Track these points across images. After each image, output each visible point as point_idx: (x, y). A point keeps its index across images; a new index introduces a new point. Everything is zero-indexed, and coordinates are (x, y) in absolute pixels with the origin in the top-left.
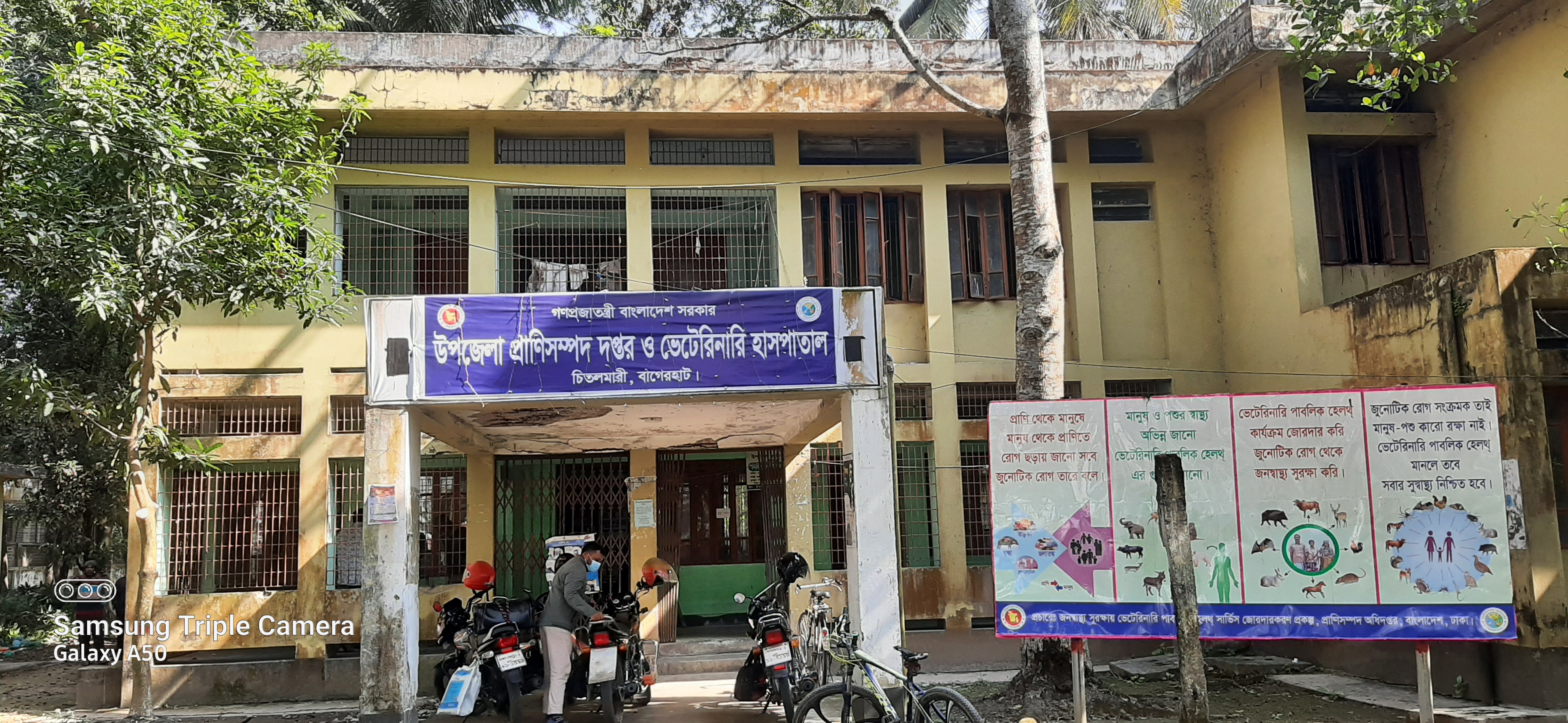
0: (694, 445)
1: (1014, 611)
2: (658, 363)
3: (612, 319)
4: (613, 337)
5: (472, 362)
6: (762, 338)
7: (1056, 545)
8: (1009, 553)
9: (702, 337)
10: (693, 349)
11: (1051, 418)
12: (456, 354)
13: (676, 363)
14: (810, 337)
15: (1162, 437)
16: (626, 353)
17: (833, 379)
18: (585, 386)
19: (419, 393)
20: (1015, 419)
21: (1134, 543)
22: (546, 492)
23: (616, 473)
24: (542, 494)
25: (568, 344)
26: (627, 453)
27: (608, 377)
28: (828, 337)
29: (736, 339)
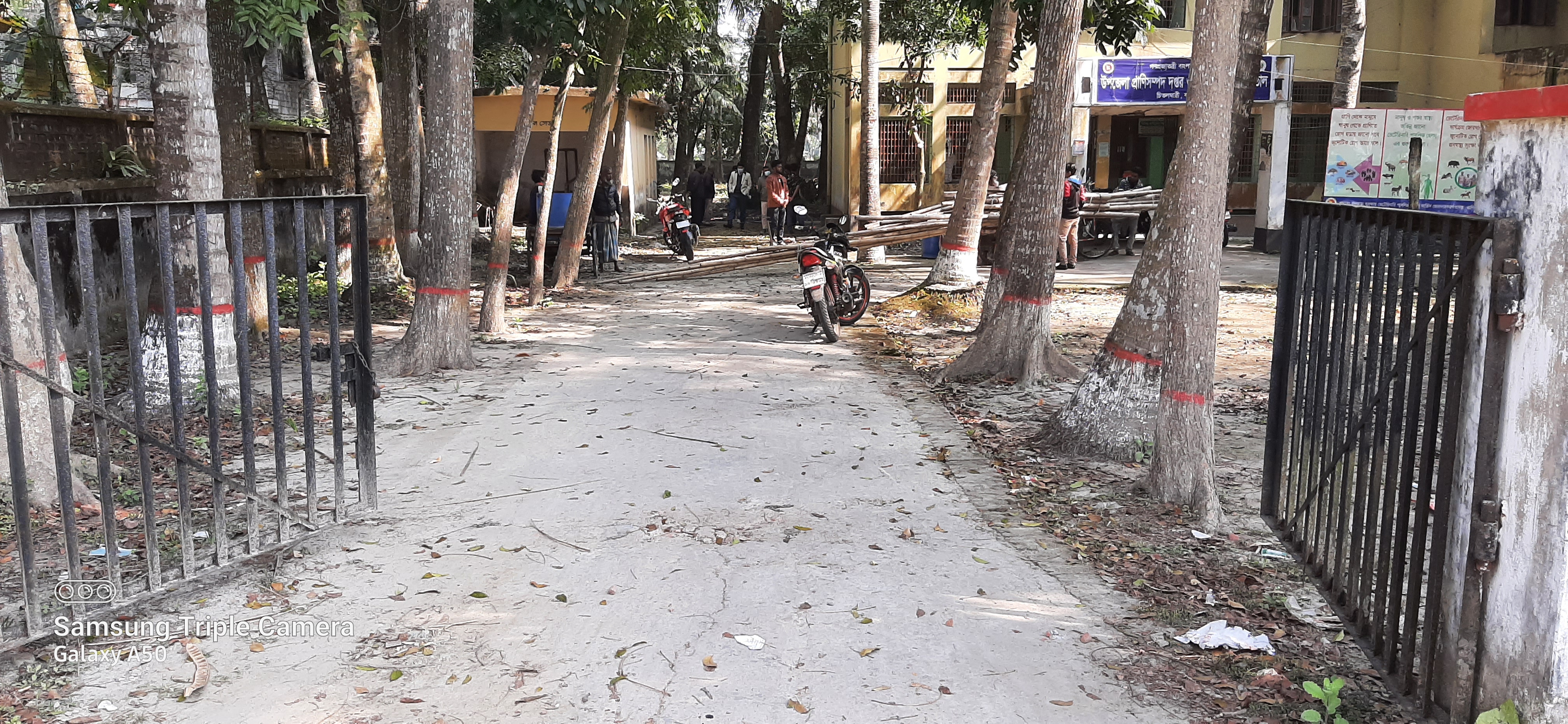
1: (1332, 200)
3: (1175, 70)
4: (1175, 77)
5: (1116, 88)
7: (1355, 173)
8: (1333, 175)
11: (1361, 116)
15: (1410, 127)
16: (1181, 85)
18: (1162, 99)
20: (1343, 117)
21: (1390, 173)
25: (1157, 81)
28: (1268, 79)
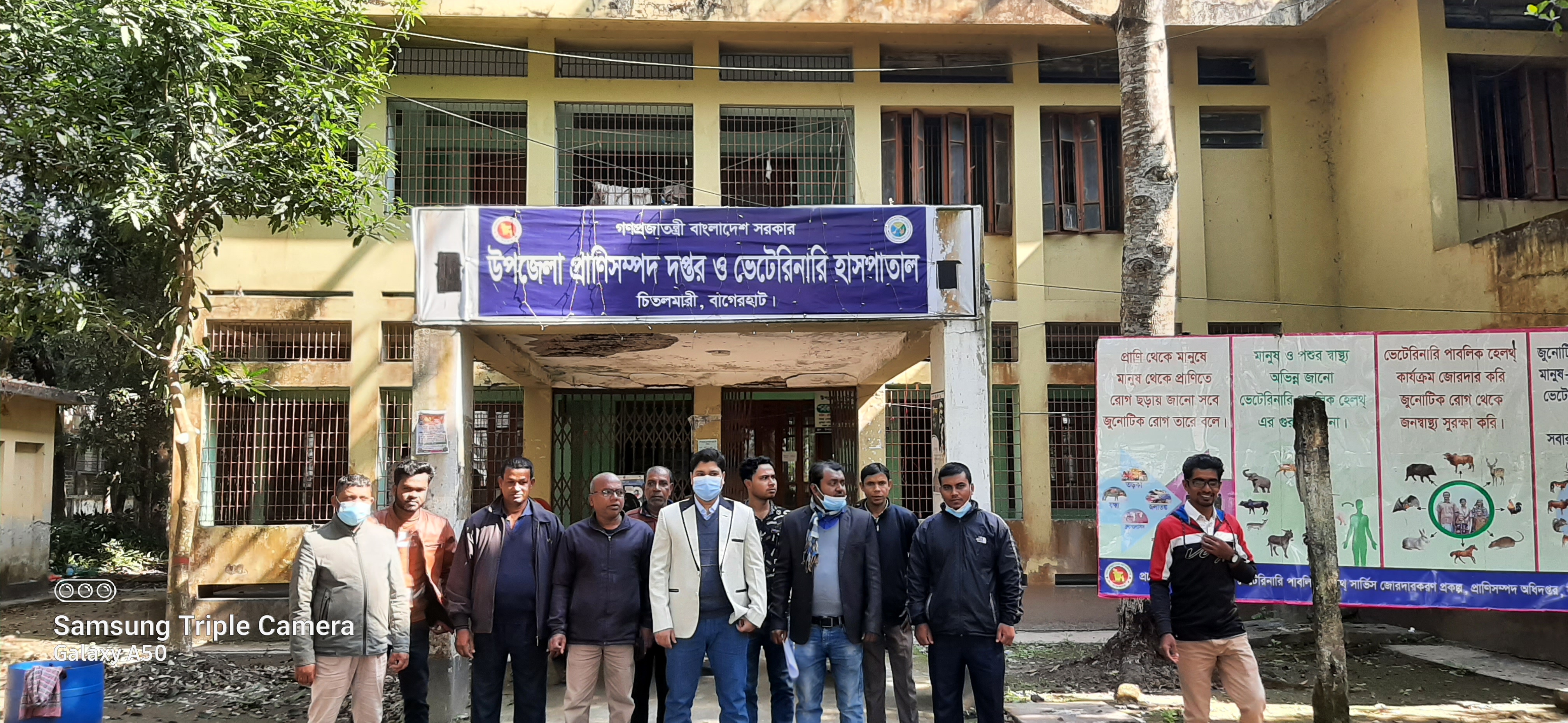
0: (762, 383)
1: (1120, 569)
2: (731, 287)
3: (681, 236)
4: (682, 256)
5: (529, 280)
6: (846, 261)
7: (1169, 498)
8: (1116, 505)
9: (779, 258)
10: (770, 271)
11: (1168, 356)
12: (512, 271)
13: (750, 287)
14: (899, 261)
15: (1295, 379)
16: (696, 274)
17: (924, 308)
18: (651, 310)
19: (471, 313)
20: (1127, 357)
21: (1258, 497)
22: (606, 429)
23: (679, 411)
24: (601, 431)
25: (633, 263)
26: (690, 390)
27: (676, 300)
28: (919, 261)
29: (817, 262)
